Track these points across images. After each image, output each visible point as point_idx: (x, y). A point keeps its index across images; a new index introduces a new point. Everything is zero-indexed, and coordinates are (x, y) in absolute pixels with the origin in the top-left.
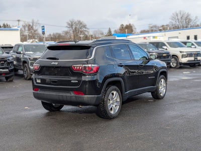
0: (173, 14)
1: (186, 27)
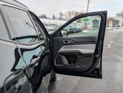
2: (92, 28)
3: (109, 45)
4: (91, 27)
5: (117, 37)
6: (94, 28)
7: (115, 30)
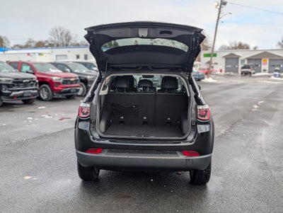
0: (52, 29)
1: (67, 45)
2: (223, 73)
3: (256, 106)
4: (221, 71)
5: (273, 93)
6: (228, 73)
7: (273, 78)
